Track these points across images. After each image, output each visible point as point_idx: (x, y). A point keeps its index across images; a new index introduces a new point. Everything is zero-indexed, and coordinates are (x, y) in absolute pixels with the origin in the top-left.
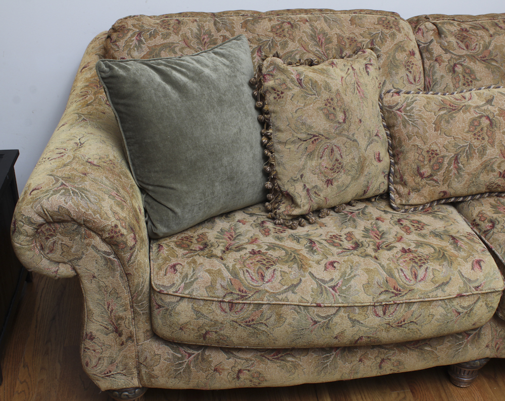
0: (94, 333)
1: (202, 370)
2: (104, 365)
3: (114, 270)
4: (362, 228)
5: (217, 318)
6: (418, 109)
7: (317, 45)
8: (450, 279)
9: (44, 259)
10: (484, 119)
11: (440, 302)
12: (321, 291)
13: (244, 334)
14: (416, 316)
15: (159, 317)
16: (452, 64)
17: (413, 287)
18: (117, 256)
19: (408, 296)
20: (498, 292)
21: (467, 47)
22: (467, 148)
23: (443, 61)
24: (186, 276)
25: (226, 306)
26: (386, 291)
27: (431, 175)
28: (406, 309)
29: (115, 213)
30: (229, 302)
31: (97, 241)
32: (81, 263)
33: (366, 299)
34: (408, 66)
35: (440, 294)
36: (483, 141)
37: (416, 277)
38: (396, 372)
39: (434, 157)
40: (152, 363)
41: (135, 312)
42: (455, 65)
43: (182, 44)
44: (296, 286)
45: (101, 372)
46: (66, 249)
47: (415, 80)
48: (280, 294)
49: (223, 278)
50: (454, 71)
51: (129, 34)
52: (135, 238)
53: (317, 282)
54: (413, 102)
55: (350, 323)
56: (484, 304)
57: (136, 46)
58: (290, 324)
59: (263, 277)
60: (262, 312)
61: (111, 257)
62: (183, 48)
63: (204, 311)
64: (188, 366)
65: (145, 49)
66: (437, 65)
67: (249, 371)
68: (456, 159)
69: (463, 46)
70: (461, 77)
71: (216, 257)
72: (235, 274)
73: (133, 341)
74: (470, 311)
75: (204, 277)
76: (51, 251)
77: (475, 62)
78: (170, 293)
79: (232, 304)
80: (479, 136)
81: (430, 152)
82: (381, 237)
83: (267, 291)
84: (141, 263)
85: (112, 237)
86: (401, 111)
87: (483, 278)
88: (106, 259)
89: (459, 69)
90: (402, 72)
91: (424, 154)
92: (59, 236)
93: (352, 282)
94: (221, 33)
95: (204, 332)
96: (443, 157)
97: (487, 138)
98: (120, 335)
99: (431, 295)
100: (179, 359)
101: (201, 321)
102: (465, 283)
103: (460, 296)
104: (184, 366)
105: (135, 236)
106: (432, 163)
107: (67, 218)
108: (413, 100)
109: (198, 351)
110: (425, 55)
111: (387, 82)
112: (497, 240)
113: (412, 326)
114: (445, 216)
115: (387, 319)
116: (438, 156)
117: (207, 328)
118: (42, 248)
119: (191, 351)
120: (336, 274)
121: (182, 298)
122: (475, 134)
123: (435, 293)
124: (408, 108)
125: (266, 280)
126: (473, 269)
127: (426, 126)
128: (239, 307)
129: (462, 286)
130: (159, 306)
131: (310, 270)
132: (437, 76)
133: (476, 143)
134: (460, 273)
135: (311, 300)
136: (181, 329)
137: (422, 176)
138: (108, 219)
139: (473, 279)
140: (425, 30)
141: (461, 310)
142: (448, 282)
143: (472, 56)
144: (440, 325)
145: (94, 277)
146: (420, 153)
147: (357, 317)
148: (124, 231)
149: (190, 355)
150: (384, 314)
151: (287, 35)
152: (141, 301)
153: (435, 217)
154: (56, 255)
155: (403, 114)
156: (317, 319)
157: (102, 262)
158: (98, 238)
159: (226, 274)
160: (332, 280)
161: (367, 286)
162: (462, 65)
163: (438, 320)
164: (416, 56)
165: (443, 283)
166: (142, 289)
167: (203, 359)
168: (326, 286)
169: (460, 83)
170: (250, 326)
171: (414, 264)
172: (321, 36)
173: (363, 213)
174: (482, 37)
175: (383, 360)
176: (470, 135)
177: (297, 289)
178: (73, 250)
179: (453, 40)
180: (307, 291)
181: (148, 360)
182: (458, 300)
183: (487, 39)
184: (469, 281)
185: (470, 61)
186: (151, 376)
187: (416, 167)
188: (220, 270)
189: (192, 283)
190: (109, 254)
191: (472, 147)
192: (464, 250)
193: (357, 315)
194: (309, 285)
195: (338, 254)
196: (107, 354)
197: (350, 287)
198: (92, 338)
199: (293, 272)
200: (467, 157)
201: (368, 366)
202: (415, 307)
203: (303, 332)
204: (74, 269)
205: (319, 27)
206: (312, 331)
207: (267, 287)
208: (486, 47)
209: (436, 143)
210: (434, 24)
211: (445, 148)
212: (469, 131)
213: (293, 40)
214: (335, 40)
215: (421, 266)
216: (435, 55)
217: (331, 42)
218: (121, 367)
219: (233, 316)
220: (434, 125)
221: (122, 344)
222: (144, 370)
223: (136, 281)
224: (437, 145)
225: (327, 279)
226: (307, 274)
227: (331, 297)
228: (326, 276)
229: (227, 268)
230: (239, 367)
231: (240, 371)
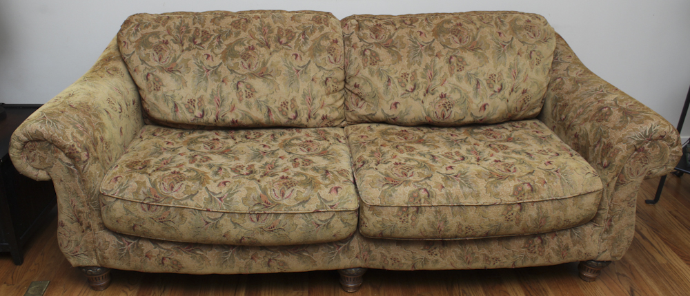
0: (64, 221)
1: (137, 255)
2: (72, 247)
3: (74, 176)
4: (264, 162)
5: (140, 215)
7: (262, 34)
8: (310, 198)
9: (29, 166)
11: (301, 215)
12: (211, 200)
13: (159, 228)
14: (283, 224)
15: (104, 212)
16: (363, 49)
17: (280, 202)
18: (76, 167)
19: (276, 208)
20: (350, 211)
21: (376, 37)
23: (357, 47)
24: (122, 184)
25: (145, 207)
26: (259, 204)
28: (275, 218)
29: (74, 137)
30: (147, 204)
31: (62, 155)
32: (52, 170)
33: (244, 208)
34: (330, 50)
35: (301, 209)
37: (283, 195)
38: (283, 271)
40: (103, 247)
41: (90, 208)
42: (365, 50)
43: (166, 33)
44: (193, 195)
45: (71, 252)
46: (42, 159)
47: (335, 61)
48: (182, 200)
49: (145, 187)
50: (364, 54)
51: (131, 26)
52: (88, 155)
53: (209, 194)
55: (232, 226)
56: (339, 219)
57: (133, 33)
58: (190, 223)
59: (172, 188)
60: (170, 212)
61: (72, 167)
62: (165, 35)
63: (131, 208)
64: (128, 252)
65: (139, 35)
66: (353, 50)
67: (170, 259)
69: (374, 36)
70: (369, 58)
71: (147, 173)
72: (154, 185)
73: (91, 230)
74: (327, 225)
75: (133, 185)
76: (33, 160)
77: (380, 48)
78: (110, 195)
79: (149, 206)
82: (273, 168)
83: (173, 198)
84: (92, 173)
85: (70, 153)
87: (337, 200)
88: (68, 168)
89: (368, 53)
90: (325, 55)
92: (37, 150)
93: (235, 196)
94: (195, 26)
95: (133, 225)
98: (81, 224)
99: (293, 209)
100: (121, 245)
101: (130, 217)
102: (321, 202)
103: (317, 212)
104: (125, 251)
105: (88, 153)
107: (41, 138)
109: (134, 240)
110: (346, 43)
111: (312, 61)
112: (360, 174)
113: (281, 232)
114: (333, 158)
115: (260, 224)
117: (134, 222)
118: (28, 159)
119: (129, 241)
120: (224, 190)
121: (117, 199)
123: (296, 208)
125: (174, 190)
126: (330, 192)
128: (154, 207)
129: (319, 204)
130: (104, 205)
131: (207, 185)
132: (353, 58)
134: (319, 194)
135: (203, 206)
136: (117, 221)
138: (68, 140)
139: (328, 199)
140: (350, 25)
141: (319, 222)
142: (307, 201)
143: (379, 43)
144: (304, 233)
145: (61, 181)
147: (237, 221)
148: (79, 150)
149: (129, 243)
150: (258, 220)
151: (241, 27)
152: (93, 200)
153: (324, 158)
154: (37, 164)
156: (209, 221)
157: (66, 170)
158: (63, 153)
159: (148, 185)
160: (221, 193)
161: (245, 200)
162: (370, 50)
163: (301, 229)
164: (338, 43)
165: (303, 201)
166: (94, 192)
167: (138, 247)
168: (215, 197)
169: (368, 63)
170: (162, 222)
171: (285, 187)
172: (266, 28)
173: (273, 153)
174: (389, 30)
175: (270, 260)
177: (194, 198)
178: (47, 161)
179: (368, 32)
180: (201, 200)
181: (101, 245)
182: (315, 214)
183: (392, 32)
184: (325, 201)
185: (377, 47)
186: (104, 258)
188: (145, 182)
189: (124, 189)
190: (70, 165)
192: (329, 180)
193: (237, 219)
194: (203, 195)
195: (233, 177)
196: (73, 238)
197: (232, 199)
198: (63, 225)
199: (194, 186)
201: (259, 263)
202: (281, 217)
203: (199, 229)
204: (49, 174)
205: (266, 22)
206: (206, 230)
207: (174, 195)
208: (390, 37)
210: (357, 21)
213: (245, 31)
214: (276, 31)
215: (289, 188)
216: (352, 43)
217: (272, 32)
218: (84, 249)
219: (150, 214)
221: (83, 232)
222: (99, 252)
223: (89, 185)
225: (217, 192)
226: (204, 188)
227: (218, 205)
228: (217, 190)
229: (150, 181)
230: (163, 255)
231: (163, 258)
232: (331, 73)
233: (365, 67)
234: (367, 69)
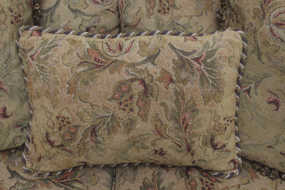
6: (55, 59)
10: (137, 83)
22: (109, 120)
27: (62, 145)
36: (131, 113)
39: (64, 125)
54: (50, 48)
68: (94, 131)
80: (127, 106)
81: (61, 119)
86: (33, 59)
91: (54, 119)
96: (77, 127)
97: (136, 109)
106: (62, 132)
108: (51, 45)
116: (69, 125)
122: (120, 103)
124: (42, 57)
127: (58, 85)
133: (121, 114)
137: (51, 144)
146: (49, 118)
155: (35, 63)
169: (156, 9)
176: (114, 104)
187: (44, 132)
191: (116, 119)
200: (109, 130)
209: (68, 109)
211: (79, 117)
212: (113, 98)
220: (68, 86)
224: (69, 111)
232: (95, 19)
233: (149, 14)
234: (153, 19)
